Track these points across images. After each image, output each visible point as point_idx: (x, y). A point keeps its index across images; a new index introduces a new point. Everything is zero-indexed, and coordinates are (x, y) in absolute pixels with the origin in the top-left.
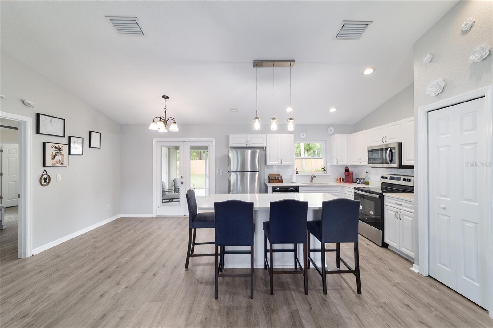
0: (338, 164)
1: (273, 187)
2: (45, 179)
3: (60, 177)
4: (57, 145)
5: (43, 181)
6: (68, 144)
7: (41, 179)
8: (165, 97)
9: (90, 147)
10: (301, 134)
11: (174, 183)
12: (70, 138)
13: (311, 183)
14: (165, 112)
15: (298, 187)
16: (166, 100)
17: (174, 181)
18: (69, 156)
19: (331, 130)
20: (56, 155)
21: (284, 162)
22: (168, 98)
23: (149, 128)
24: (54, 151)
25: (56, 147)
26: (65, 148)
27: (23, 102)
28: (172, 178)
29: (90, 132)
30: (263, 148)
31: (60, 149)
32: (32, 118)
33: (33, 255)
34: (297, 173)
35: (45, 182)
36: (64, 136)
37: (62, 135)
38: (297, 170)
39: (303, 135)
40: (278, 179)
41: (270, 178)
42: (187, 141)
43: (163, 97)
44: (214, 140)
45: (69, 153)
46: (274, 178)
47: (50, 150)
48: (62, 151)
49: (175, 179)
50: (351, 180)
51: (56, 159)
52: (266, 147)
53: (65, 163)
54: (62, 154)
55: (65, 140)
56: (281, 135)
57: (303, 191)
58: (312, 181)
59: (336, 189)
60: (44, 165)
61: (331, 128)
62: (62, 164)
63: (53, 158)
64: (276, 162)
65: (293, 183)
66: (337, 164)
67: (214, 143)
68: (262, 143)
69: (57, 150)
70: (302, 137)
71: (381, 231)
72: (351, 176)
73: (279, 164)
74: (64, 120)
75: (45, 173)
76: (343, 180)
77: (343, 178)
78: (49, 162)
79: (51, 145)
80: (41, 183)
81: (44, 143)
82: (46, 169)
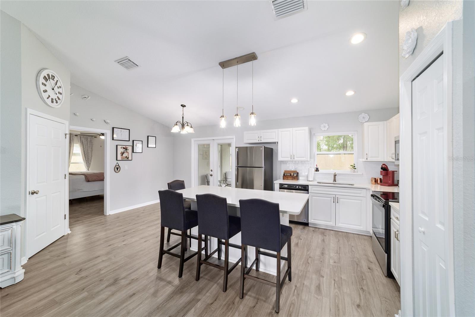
0: (369, 160)
1: (280, 184)
2: (117, 168)
3: (126, 167)
4: (124, 147)
5: (116, 169)
6: (132, 145)
8: (183, 106)
9: (148, 147)
10: (322, 125)
11: (225, 175)
12: (133, 141)
13: (335, 183)
14: (183, 118)
15: (308, 186)
16: (184, 108)
17: (225, 173)
18: (133, 153)
19: (364, 118)
20: (123, 153)
21: (297, 157)
22: (185, 106)
23: (172, 131)
24: (122, 150)
26: (130, 149)
27: (105, 121)
28: (224, 172)
29: (148, 136)
30: (276, 142)
31: (126, 149)
32: (109, 131)
33: (110, 215)
34: (317, 170)
35: (117, 170)
36: (129, 141)
37: (128, 140)
38: (317, 167)
39: (325, 127)
40: (293, 176)
41: (285, 175)
42: (216, 139)
43: (182, 105)
44: (234, 137)
45: (133, 152)
46: (289, 174)
47: (120, 150)
48: (128, 150)
49: (226, 172)
50: (390, 182)
51: (124, 155)
52: (278, 142)
53: (130, 158)
54: (128, 152)
55: (130, 143)
56: (294, 128)
57: (314, 190)
58: (335, 180)
59: (359, 192)
61: (363, 115)
62: (127, 159)
63: (122, 155)
64: (288, 157)
65: (309, 181)
66: (367, 160)
67: (235, 140)
68: (274, 139)
69: (125, 150)
70: (323, 129)
71: (386, 255)
72: (390, 177)
73: (292, 160)
74: (129, 130)
75: (117, 164)
76: (381, 181)
77: (380, 179)
78: (119, 157)
79: (121, 146)
80: (115, 171)
81: (117, 146)
82: (118, 162)
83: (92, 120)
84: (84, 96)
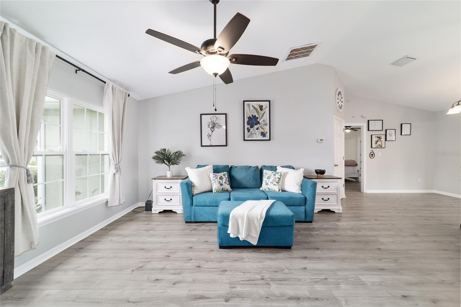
2: (372, 155)
3: (380, 154)
4: (378, 136)
5: (371, 156)
6: (385, 134)
7: (370, 154)
9: (401, 135)
12: (386, 130)
20: (378, 141)
24: (376, 139)
25: (378, 137)
26: (383, 137)
27: (362, 116)
29: (401, 125)
31: (380, 138)
32: (365, 124)
33: (366, 193)
35: (372, 156)
36: (382, 130)
45: (386, 140)
47: (375, 139)
48: (381, 139)
51: (378, 143)
53: (383, 146)
54: (381, 141)
55: (383, 132)
60: (372, 147)
62: (381, 146)
63: (376, 143)
75: (372, 151)
78: (374, 146)
79: (375, 136)
80: (370, 157)
81: (372, 135)
82: (373, 149)
83: (353, 117)
84: (348, 100)
